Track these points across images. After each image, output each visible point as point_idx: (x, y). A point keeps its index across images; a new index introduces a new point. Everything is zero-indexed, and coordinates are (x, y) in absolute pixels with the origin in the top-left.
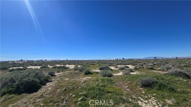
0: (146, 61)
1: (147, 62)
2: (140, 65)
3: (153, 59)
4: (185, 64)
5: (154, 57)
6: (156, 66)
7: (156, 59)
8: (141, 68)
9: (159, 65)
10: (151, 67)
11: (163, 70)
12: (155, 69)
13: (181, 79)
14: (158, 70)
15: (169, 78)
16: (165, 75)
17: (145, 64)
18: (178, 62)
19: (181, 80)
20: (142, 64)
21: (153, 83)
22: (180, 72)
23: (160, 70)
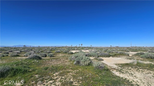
0: (15, 49)
1: (15, 50)
2: (5, 53)
3: (23, 47)
4: (41, 51)
5: (24, 46)
6: (23, 53)
7: (25, 47)
8: (4, 56)
9: (25, 52)
10: (17, 54)
11: (27, 56)
12: (20, 56)
13: (35, 61)
14: (22, 56)
15: (27, 62)
16: (26, 60)
17: (12, 51)
18: (39, 49)
19: (35, 62)
20: (8, 51)
22: (36, 56)
23: (24, 56)
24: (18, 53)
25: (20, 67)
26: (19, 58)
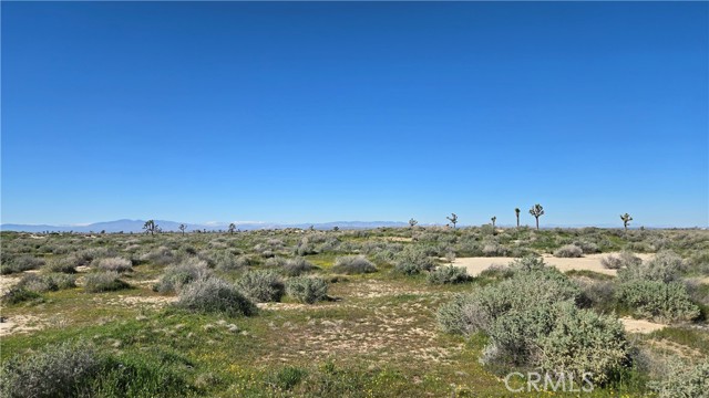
0: (101, 243)
1: (104, 249)
2: (56, 270)
3: (140, 229)
4: (249, 256)
5: (147, 224)
6: (145, 269)
7: (152, 232)
8: (54, 288)
9: (158, 263)
10: (116, 275)
11: (169, 291)
12: (134, 288)
13: (222, 322)
14: (145, 293)
15: (178, 326)
16: (167, 314)
17: (88, 259)
18: (232, 245)
19: (221, 329)
20: (70, 259)
21: (91, 372)
22: (224, 293)
23: (156, 290)
24: (121, 269)
25: (142, 356)
26: (129, 299)
